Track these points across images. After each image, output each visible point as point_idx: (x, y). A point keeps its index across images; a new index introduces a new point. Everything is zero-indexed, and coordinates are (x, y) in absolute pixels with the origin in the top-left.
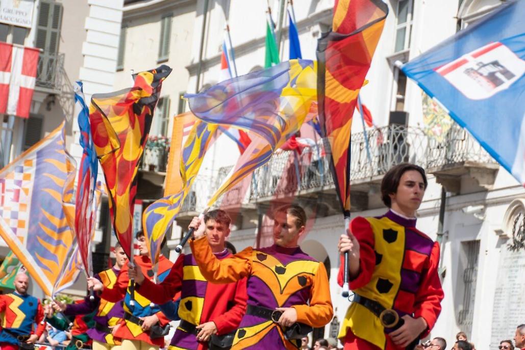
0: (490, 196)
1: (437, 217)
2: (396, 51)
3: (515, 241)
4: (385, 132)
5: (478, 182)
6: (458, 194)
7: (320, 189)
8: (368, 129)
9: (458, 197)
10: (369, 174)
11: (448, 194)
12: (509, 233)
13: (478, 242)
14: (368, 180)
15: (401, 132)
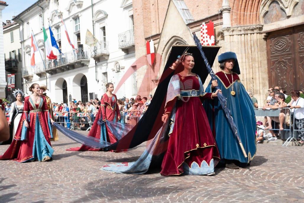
0: (108, 61)
1: (95, 68)
2: (76, 31)
3: (117, 71)
4: (77, 49)
5: (105, 58)
6: (99, 62)
7: (62, 65)
8: (74, 49)
9: (99, 63)
10: (75, 60)
11: (96, 62)
12: (115, 69)
13: (107, 72)
14: (76, 61)
15: (82, 49)
